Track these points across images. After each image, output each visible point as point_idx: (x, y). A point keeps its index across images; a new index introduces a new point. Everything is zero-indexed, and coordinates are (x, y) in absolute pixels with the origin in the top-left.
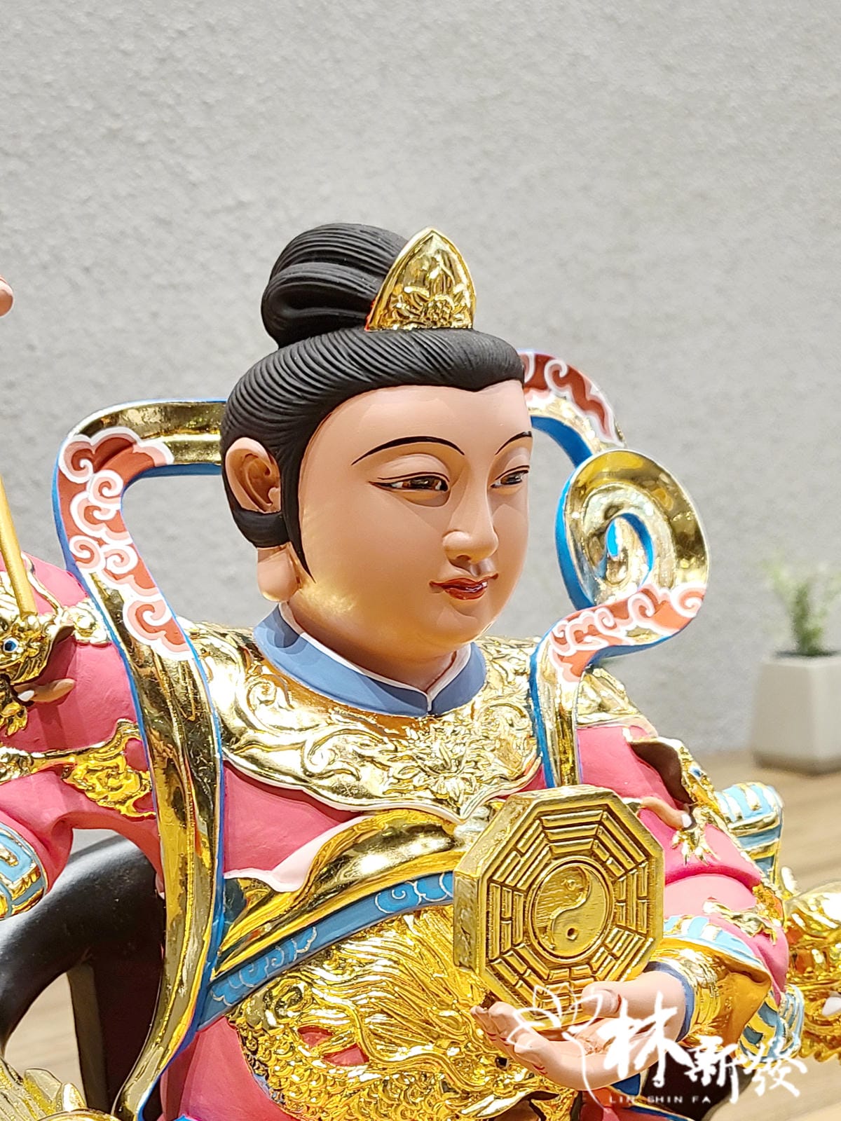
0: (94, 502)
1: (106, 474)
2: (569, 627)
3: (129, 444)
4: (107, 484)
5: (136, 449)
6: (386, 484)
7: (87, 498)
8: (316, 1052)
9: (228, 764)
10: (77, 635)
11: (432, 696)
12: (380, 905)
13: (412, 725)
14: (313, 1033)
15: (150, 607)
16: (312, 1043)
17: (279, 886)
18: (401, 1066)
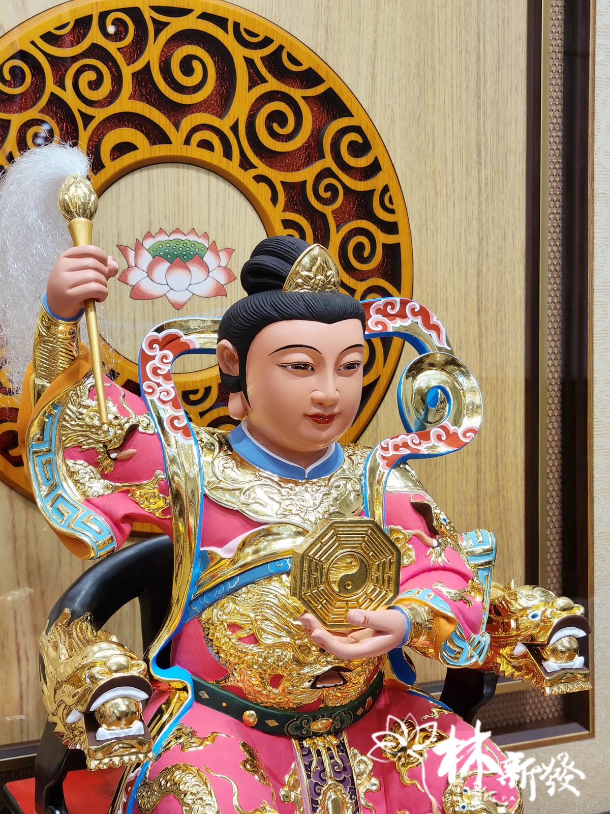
0: (158, 365)
1: (166, 352)
2: (391, 443)
3: (178, 338)
4: (165, 357)
5: (181, 340)
6: (283, 366)
7: (156, 362)
8: (234, 636)
9: (205, 495)
10: (140, 429)
11: (308, 470)
12: (270, 568)
13: (297, 484)
14: (234, 627)
15: (177, 418)
16: (233, 632)
17: (223, 556)
18: (273, 646)
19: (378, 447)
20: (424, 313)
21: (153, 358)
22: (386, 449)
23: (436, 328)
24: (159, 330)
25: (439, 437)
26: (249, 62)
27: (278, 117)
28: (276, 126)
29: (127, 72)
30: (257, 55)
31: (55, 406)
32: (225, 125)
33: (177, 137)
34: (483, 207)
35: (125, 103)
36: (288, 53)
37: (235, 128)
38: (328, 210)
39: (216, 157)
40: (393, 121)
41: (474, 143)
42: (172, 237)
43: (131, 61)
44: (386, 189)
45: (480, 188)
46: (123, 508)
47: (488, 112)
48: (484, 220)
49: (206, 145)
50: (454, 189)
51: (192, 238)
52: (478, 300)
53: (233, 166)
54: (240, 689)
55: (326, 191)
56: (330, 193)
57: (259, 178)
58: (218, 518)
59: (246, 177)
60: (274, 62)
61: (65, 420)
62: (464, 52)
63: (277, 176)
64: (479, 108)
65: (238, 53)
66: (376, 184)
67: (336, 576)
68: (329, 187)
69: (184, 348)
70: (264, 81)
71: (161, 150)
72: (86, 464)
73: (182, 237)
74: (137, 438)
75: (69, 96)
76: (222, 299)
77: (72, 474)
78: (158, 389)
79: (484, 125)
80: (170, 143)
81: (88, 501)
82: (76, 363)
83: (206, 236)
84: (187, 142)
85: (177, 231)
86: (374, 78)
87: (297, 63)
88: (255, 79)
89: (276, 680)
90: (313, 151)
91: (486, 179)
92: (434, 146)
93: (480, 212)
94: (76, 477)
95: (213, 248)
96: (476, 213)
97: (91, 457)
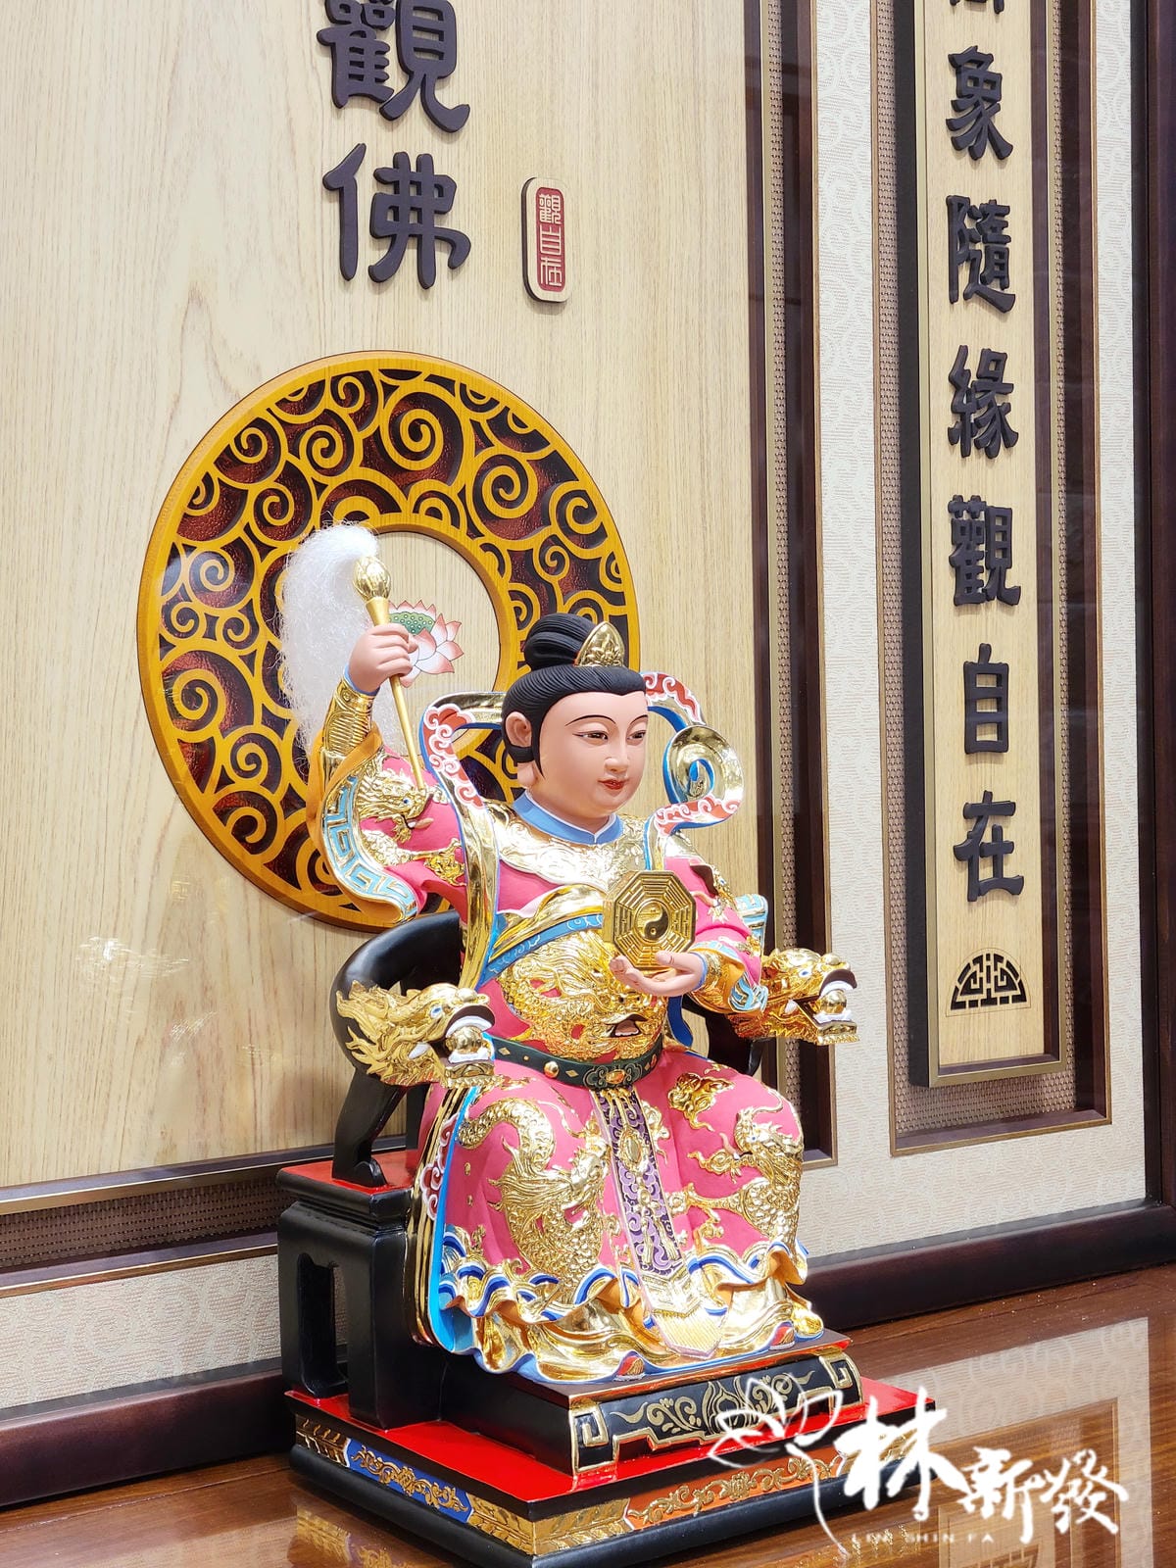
0: (440, 739)
3: (455, 712)
5: (457, 714)
6: (580, 735)
7: (436, 737)
8: (537, 991)
9: (501, 861)
10: (435, 799)
11: (597, 835)
12: (569, 926)
13: (587, 848)
14: (537, 982)
15: (467, 789)
16: (536, 987)
17: (523, 916)
18: (575, 998)
19: (655, 815)
20: (679, 688)
21: (434, 732)
22: (662, 818)
23: (691, 703)
24: (438, 705)
25: (705, 808)
26: (476, 425)
27: (504, 482)
28: (502, 491)
29: (359, 437)
30: (483, 418)
31: (351, 778)
32: (451, 491)
33: (406, 504)
34: (709, 575)
35: (356, 471)
36: (514, 416)
37: (462, 494)
38: (554, 580)
39: (444, 526)
40: (617, 485)
41: (698, 506)
42: (400, 610)
43: (360, 426)
44: (612, 557)
45: (705, 555)
46: (422, 875)
47: (712, 474)
48: (710, 591)
49: (434, 513)
50: (679, 557)
51: (420, 610)
52: (706, 677)
53: (460, 535)
54: (541, 1042)
55: (552, 559)
56: (556, 562)
57: (487, 547)
58: (515, 881)
59: (473, 546)
60: (499, 424)
61: (360, 791)
62: (686, 409)
63: (504, 545)
64: (702, 469)
65: (465, 416)
66: (600, 551)
67: (643, 923)
68: (556, 556)
69: (463, 723)
70: (490, 444)
71: (391, 519)
72: (383, 834)
73: (411, 610)
74: (433, 806)
75: (303, 465)
76: (449, 676)
77: (368, 844)
78: (443, 762)
79: (708, 487)
80: (400, 511)
81: (388, 869)
82: (370, 738)
83: (433, 608)
84: (416, 510)
85: (405, 603)
86: (597, 439)
87: (524, 426)
88: (483, 442)
89: (577, 1031)
90: (537, 518)
91: (712, 545)
92: (658, 510)
93: (706, 581)
94: (373, 847)
95: (441, 621)
96: (702, 581)
97: (388, 827)
